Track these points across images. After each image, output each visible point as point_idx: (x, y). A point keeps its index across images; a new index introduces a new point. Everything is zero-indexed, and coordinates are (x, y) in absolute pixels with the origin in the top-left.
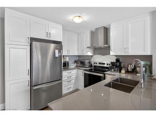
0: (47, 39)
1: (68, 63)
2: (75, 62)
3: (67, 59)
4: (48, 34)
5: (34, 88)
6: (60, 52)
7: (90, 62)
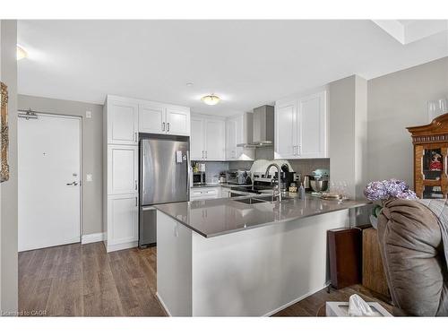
0: (164, 133)
1: (204, 175)
2: (222, 174)
3: (203, 168)
4: (166, 125)
5: (144, 209)
6: (184, 154)
7: (246, 175)
